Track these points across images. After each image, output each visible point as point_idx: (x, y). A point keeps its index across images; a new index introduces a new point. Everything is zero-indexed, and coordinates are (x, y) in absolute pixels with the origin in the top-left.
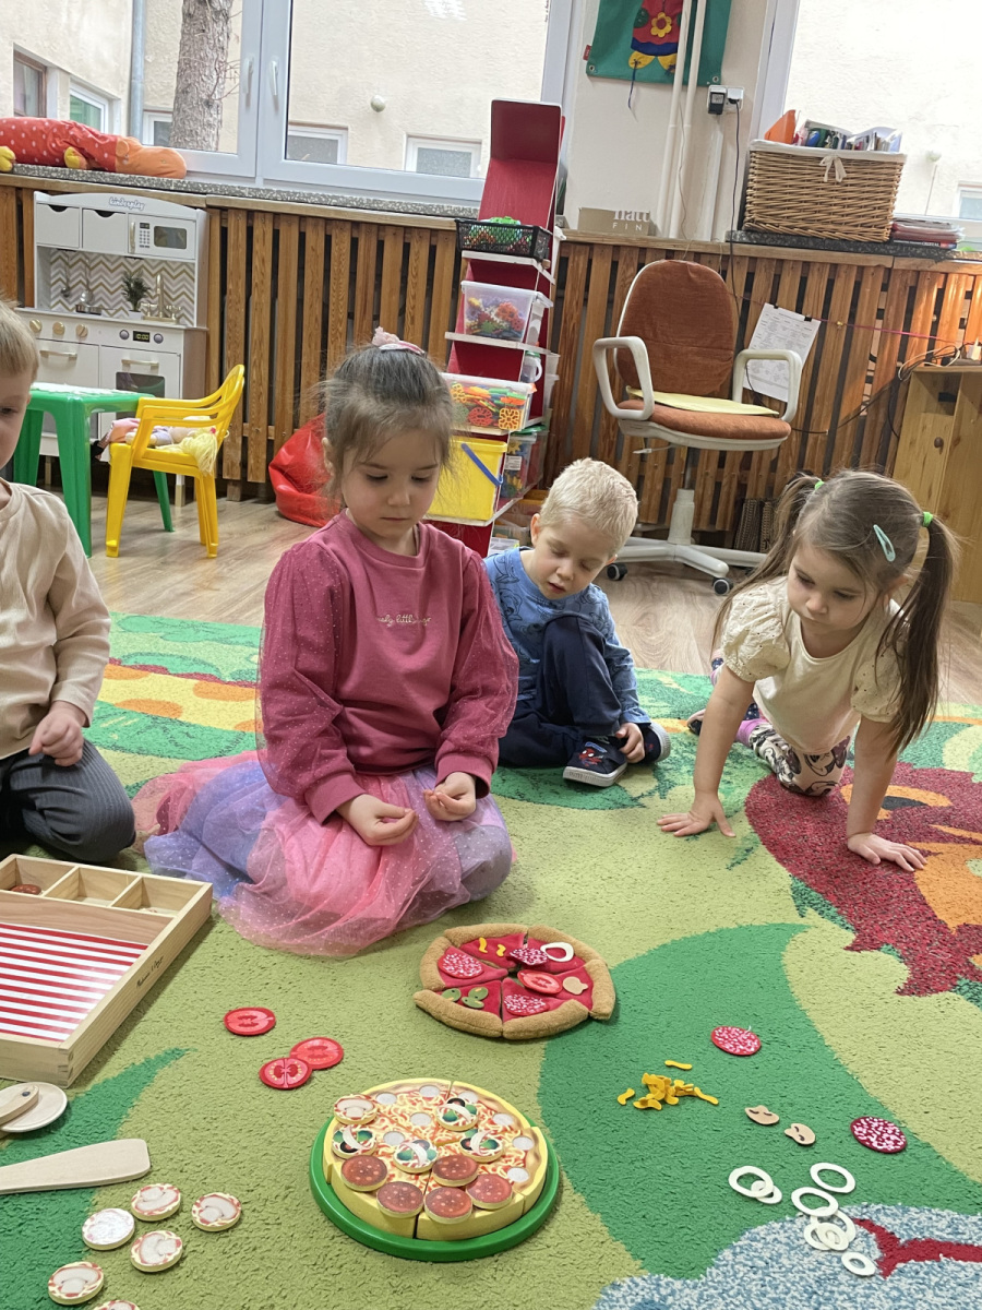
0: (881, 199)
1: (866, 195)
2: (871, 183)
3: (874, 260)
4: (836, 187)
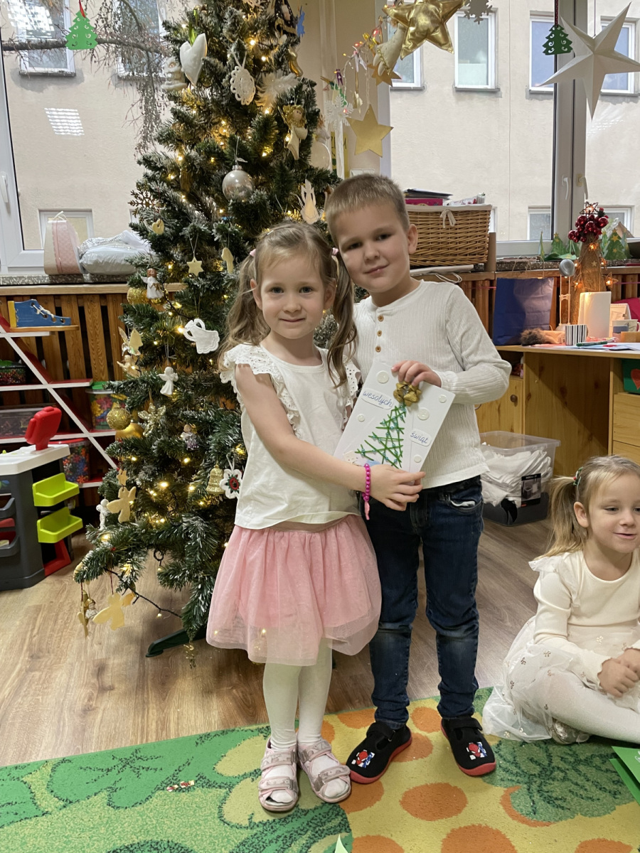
0: (480, 236)
1: (469, 234)
2: (472, 225)
3: (483, 276)
4: (450, 231)
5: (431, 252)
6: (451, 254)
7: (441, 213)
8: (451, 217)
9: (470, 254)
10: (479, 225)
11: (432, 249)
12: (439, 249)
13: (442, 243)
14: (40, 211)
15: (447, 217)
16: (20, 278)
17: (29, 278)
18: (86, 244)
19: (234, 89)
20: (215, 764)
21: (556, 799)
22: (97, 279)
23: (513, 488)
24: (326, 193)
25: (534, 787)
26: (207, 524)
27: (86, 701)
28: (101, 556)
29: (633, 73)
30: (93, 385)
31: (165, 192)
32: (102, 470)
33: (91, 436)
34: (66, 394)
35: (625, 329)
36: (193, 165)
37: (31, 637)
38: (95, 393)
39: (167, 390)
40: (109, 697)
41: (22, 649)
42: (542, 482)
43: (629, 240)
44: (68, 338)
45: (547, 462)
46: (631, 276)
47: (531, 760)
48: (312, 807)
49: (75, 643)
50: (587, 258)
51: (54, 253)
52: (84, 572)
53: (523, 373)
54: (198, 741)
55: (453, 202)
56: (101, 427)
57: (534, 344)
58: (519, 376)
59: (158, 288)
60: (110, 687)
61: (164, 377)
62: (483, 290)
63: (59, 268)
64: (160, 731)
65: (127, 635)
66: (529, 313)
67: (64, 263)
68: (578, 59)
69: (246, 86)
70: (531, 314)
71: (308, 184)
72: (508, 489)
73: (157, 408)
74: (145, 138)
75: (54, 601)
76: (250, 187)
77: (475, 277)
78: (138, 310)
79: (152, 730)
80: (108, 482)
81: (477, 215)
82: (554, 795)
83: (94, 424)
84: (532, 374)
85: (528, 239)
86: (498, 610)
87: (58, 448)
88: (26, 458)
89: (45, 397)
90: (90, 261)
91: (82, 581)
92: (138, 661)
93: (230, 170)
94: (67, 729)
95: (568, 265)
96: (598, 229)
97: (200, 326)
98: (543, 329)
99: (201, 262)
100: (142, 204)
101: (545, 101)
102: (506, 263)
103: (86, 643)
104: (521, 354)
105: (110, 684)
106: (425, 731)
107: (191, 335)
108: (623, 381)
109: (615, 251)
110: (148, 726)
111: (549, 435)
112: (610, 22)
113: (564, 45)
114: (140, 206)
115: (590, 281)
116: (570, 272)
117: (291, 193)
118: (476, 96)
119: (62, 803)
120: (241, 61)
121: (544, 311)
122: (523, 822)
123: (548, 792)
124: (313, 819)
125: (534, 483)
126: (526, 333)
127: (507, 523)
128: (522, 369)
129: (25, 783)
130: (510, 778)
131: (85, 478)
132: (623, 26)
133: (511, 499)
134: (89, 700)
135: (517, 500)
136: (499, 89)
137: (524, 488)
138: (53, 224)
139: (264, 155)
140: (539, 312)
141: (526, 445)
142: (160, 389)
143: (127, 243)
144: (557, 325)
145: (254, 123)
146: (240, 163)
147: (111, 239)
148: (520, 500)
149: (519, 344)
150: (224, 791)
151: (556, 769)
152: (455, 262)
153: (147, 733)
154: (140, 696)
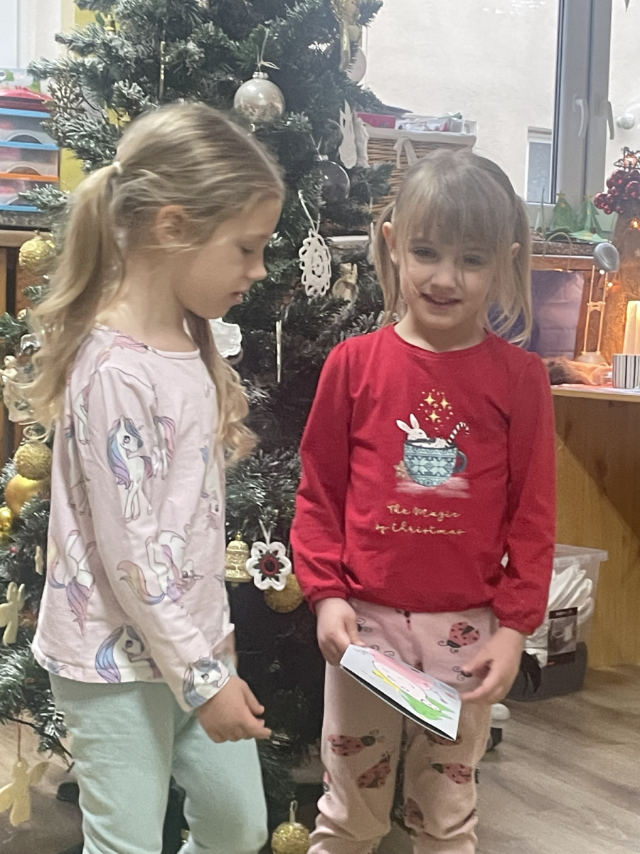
8: (410, 150)
15: (404, 150)
42: (579, 622)
45: (586, 589)
55: (411, 124)
71: (347, 107)
76: (280, 107)
95: (610, 252)
116: (613, 264)
121: (568, 328)
125: (567, 625)
133: (531, 652)
135: (542, 656)
137: (554, 632)
140: (560, 328)
148: (545, 653)
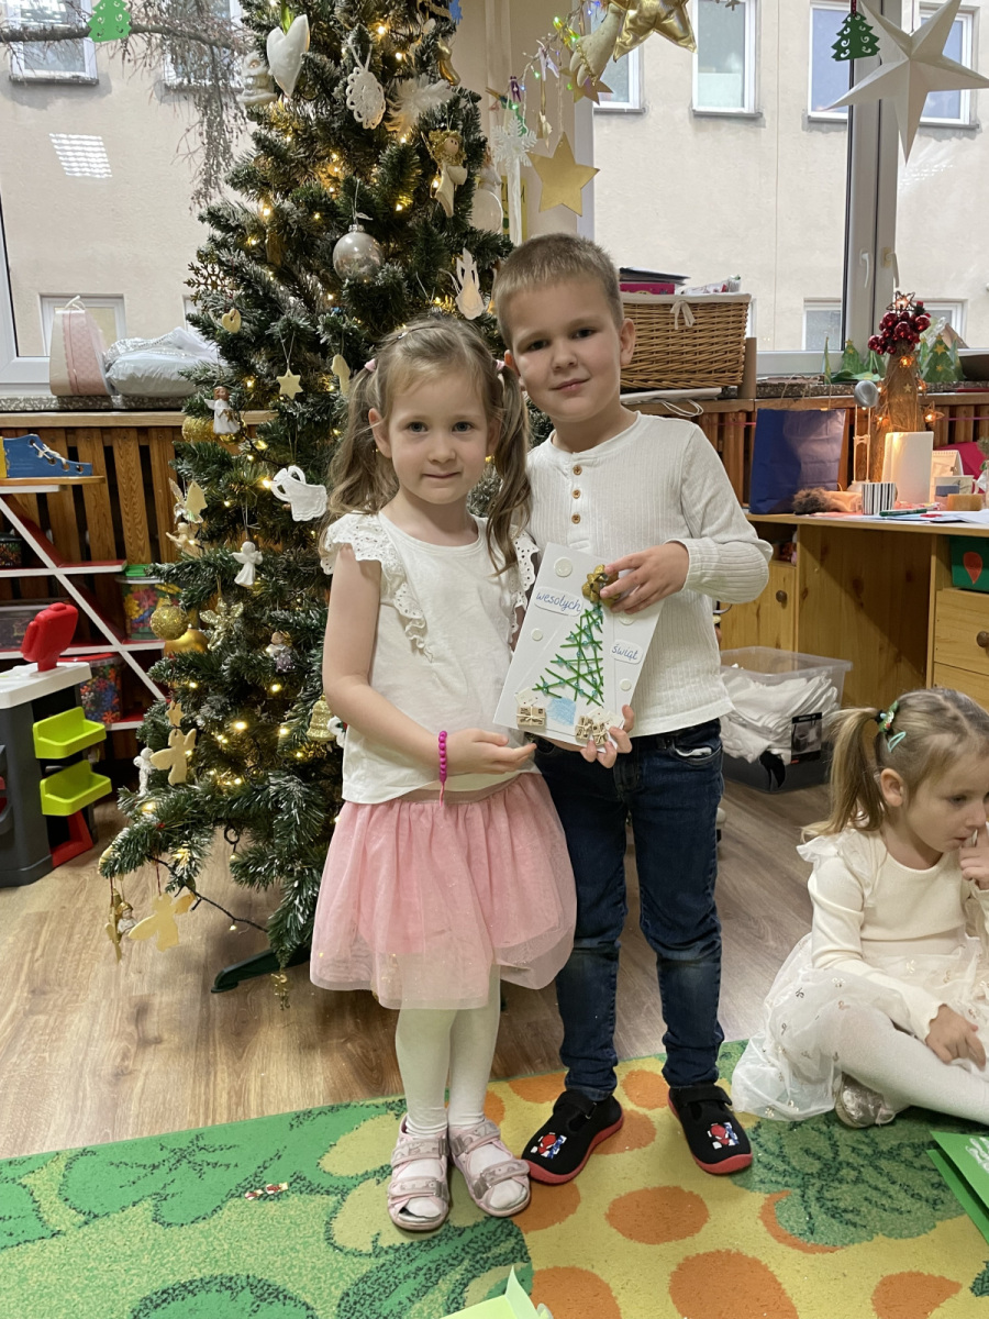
0: (731, 342)
1: (715, 340)
2: (720, 326)
3: (735, 405)
4: (685, 334)
5: (655, 367)
6: (686, 371)
7: (671, 306)
8: (688, 312)
9: (716, 371)
10: (731, 326)
11: (657, 361)
12: (668, 362)
13: (672, 353)
14: (42, 296)
15: (681, 313)
16: (12, 400)
17: (26, 400)
18: (115, 348)
19: (352, 103)
20: (320, 1158)
21: (845, 1211)
22: (133, 404)
23: (778, 734)
24: (495, 271)
25: (812, 1193)
26: (308, 787)
27: (119, 1060)
28: (142, 835)
29: (968, 91)
30: (127, 569)
31: (242, 265)
32: (141, 703)
33: (124, 650)
34: (85, 584)
35: (954, 489)
36: (286, 223)
37: (32, 962)
38: (130, 582)
39: (245, 578)
40: (155, 1054)
41: (18, 980)
42: (823, 726)
43: (962, 352)
44: (88, 496)
45: (831, 696)
46: (964, 409)
47: (807, 1152)
48: (471, 1223)
49: (101, 970)
50: (897, 379)
51: (65, 361)
52: (116, 861)
53: (796, 557)
54: (293, 1123)
55: (691, 289)
56: (140, 636)
57: (814, 511)
58: (790, 561)
59: (231, 418)
60: (156, 1039)
61: (240, 558)
62: (736, 427)
63: (74, 385)
64: (234, 1107)
65: (182, 959)
66: (806, 463)
67: (82, 377)
68: (887, 68)
69: (371, 99)
70: (810, 465)
71: (467, 255)
72: (771, 736)
73: (229, 606)
74: (207, 182)
75: (67, 905)
76: (377, 259)
77: (723, 407)
78: (200, 451)
79: (221, 1105)
80: (152, 721)
81: (728, 311)
82: (842, 1205)
83: (129, 632)
84: (809, 556)
85: (804, 348)
86: (756, 923)
87: (73, 668)
88: (22, 683)
89: (51, 589)
90: (123, 374)
91: (112, 874)
92: (199, 997)
93: (345, 231)
94: (88, 1103)
95: (868, 389)
96: (915, 334)
97: (298, 478)
98: (828, 489)
99: (299, 377)
100: (206, 284)
101: (832, 134)
102: (771, 385)
103: (118, 972)
104: (793, 527)
105: (156, 1034)
106: (644, 1106)
107: (283, 491)
108: (950, 569)
109: (939, 368)
110: (215, 1099)
111: (835, 653)
112: (934, 12)
113: (865, 45)
114: (202, 287)
115: (902, 416)
116: (871, 400)
117: (441, 270)
118: (725, 124)
119: (82, 1218)
120: (363, 60)
121: (830, 462)
122: (795, 1245)
123: (832, 1200)
124: (471, 1241)
125: (811, 727)
126: (802, 493)
127: (769, 789)
128: (795, 550)
129: (25, 1187)
130: (773, 1179)
131: (114, 715)
132: (956, 19)
133: (775, 751)
134: (123, 1060)
135: (785, 754)
136: (761, 114)
137: (796, 735)
138: (63, 315)
139: (399, 208)
140: (822, 462)
141: (799, 668)
142: (235, 576)
143: (180, 348)
144: (849, 483)
145: (383, 158)
146: (361, 221)
147: (155, 340)
148: (789, 752)
149: (791, 512)
150: (334, 1198)
151: (844, 1165)
152: (692, 383)
153: (214, 1110)
154: (203, 1054)
